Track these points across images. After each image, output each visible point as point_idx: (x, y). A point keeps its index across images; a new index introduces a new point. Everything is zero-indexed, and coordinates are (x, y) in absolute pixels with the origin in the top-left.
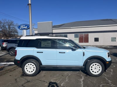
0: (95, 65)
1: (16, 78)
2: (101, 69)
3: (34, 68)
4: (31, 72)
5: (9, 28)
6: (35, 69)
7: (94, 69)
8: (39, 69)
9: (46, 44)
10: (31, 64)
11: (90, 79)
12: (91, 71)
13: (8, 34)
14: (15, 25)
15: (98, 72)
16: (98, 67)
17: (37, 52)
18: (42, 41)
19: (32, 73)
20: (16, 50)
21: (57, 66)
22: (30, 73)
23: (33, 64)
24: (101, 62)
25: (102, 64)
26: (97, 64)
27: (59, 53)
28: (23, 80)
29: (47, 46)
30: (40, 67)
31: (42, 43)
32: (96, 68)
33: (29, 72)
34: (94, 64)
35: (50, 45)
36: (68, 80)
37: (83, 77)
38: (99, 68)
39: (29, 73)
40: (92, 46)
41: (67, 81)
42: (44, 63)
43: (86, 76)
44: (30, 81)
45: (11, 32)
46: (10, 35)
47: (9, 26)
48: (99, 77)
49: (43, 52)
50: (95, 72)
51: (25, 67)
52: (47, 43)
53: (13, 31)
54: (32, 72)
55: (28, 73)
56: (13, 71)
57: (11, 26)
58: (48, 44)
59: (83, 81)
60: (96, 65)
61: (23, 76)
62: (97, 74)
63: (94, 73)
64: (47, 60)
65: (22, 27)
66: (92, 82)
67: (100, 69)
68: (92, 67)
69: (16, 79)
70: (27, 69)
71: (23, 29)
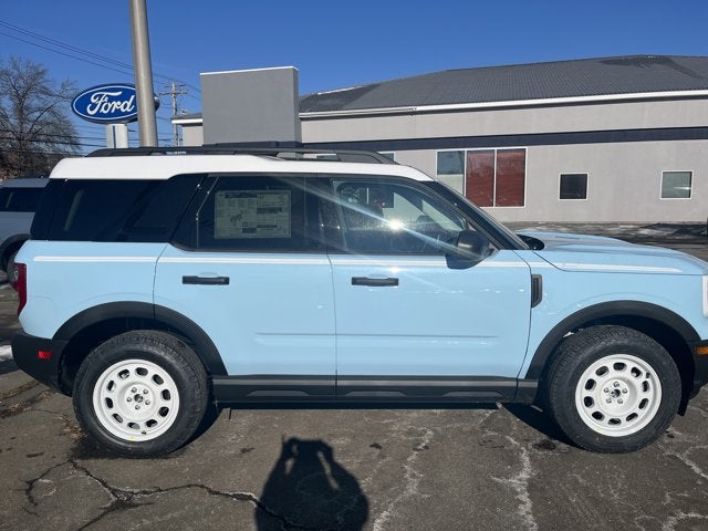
0: (612, 373)
1: (31, 469)
2: (655, 395)
3: (166, 395)
4: (143, 427)
5: (21, 110)
6: (174, 405)
7: (606, 396)
8: (201, 406)
9: (252, 218)
10: (141, 372)
11: (580, 469)
12: (585, 414)
13: (13, 149)
14: (57, 89)
15: (632, 416)
16: (638, 382)
17: (187, 280)
18: (220, 197)
19: (154, 433)
20: (22, 267)
21: (337, 378)
22: (135, 436)
23: (153, 369)
24: (660, 350)
25: (668, 361)
26: (631, 361)
27: (355, 281)
28: (87, 486)
29: (260, 234)
30: (210, 386)
31: (217, 208)
32: (618, 392)
33: (131, 425)
34: (608, 361)
35: (282, 224)
36: (421, 483)
37: (525, 458)
38: (640, 388)
39: (131, 431)
40: (547, 224)
41: (412, 489)
42: (241, 358)
43: (544, 446)
44: (136, 499)
45: (35, 136)
46: (27, 154)
47: (20, 98)
48: (638, 455)
49: (226, 281)
50: (614, 422)
51: (100, 393)
52: (260, 211)
53: (46, 130)
54: (151, 423)
55: (121, 432)
56: (19, 411)
57: (33, 101)
58: (269, 219)
59: (532, 486)
60: (619, 366)
61: (82, 457)
62: (626, 429)
63: (601, 428)
64: (260, 340)
65: (100, 104)
66: (596, 501)
67: (649, 395)
68: (590, 384)
69: (31, 484)
70: (109, 403)
71: (109, 114)
